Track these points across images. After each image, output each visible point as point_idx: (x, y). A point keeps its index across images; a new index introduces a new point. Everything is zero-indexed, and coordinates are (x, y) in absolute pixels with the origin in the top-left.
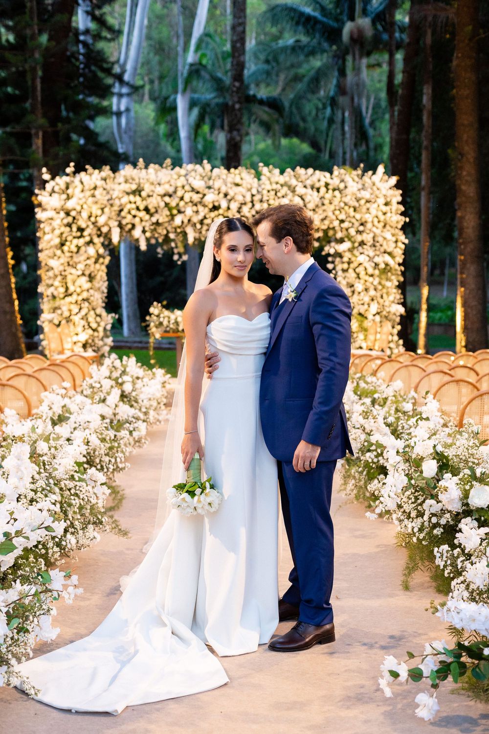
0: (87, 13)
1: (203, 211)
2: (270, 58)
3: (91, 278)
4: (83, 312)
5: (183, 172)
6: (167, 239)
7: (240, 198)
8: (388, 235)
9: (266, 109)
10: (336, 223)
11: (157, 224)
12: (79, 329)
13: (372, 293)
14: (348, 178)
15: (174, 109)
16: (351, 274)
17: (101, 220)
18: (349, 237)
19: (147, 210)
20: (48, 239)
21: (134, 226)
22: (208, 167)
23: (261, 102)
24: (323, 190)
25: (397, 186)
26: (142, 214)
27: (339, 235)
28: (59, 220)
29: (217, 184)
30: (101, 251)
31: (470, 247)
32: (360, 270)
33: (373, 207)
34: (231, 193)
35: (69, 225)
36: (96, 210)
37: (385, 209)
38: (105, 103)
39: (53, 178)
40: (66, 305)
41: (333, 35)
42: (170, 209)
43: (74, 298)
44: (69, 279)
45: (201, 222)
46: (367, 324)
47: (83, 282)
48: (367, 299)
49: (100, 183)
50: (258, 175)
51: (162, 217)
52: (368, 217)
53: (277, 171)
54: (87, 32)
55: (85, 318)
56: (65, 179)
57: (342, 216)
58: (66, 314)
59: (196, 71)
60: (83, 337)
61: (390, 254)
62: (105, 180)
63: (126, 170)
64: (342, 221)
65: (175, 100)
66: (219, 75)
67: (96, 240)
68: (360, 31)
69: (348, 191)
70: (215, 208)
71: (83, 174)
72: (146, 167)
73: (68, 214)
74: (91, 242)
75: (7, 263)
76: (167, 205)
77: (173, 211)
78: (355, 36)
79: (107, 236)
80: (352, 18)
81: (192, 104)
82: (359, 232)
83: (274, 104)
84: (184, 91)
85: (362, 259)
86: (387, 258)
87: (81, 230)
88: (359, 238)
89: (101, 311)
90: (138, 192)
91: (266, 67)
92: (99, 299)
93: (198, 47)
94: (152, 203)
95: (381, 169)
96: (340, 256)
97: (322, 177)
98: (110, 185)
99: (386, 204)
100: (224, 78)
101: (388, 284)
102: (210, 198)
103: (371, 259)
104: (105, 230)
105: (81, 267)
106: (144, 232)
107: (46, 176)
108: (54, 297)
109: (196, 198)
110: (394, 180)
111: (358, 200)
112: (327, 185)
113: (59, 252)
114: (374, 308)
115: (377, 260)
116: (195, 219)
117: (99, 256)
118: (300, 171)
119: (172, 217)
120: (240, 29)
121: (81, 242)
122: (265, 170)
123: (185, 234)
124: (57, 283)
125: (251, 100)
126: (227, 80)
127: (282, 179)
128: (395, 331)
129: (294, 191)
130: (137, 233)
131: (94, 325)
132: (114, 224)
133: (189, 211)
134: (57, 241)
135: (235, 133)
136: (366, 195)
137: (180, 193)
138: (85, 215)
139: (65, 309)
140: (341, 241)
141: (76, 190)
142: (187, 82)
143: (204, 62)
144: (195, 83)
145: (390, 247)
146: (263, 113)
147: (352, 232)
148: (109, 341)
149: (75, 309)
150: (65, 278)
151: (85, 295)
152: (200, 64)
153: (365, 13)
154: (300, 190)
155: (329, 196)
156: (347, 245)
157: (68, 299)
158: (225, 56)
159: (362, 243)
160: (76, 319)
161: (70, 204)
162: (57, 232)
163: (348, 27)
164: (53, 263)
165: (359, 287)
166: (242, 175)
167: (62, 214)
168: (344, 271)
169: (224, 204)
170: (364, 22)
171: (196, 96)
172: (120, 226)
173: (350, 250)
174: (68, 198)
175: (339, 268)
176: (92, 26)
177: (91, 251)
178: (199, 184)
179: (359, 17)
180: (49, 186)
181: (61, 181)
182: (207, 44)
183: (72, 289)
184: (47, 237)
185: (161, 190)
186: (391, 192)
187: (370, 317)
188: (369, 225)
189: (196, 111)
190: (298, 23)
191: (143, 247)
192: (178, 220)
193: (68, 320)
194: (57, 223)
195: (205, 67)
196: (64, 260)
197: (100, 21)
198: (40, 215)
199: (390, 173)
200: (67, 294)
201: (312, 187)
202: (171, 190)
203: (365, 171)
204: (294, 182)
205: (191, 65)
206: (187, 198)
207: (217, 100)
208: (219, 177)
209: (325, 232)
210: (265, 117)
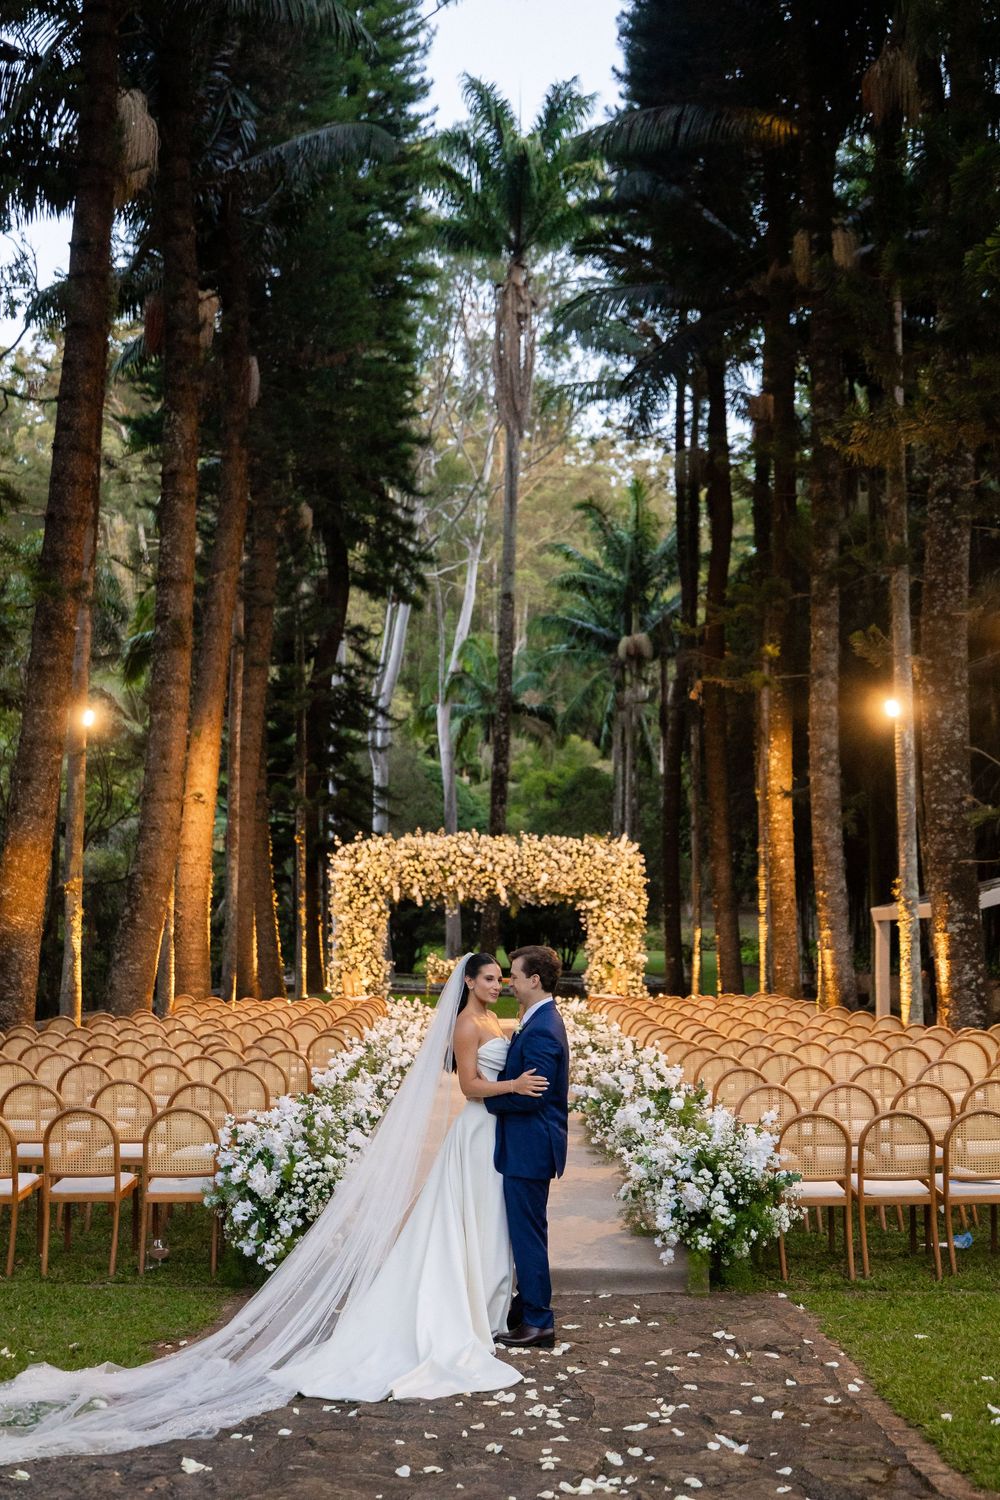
0: (352, 648)
1: (471, 873)
2: (541, 665)
3: (374, 930)
4: (367, 960)
5: (455, 839)
6: (440, 896)
7: (504, 862)
8: (632, 895)
9: (537, 720)
10: (587, 884)
11: (432, 883)
12: (363, 975)
13: (618, 944)
14: (596, 845)
15: (433, 720)
16: (600, 927)
17: (385, 881)
18: (598, 896)
19: (424, 872)
20: (338, 898)
21: (412, 885)
22: (476, 834)
23: (531, 712)
24: (575, 855)
25: (641, 851)
26: (420, 876)
27: (589, 894)
28: (349, 880)
29: (484, 850)
30: (384, 907)
31: (723, 897)
32: (608, 924)
33: (618, 871)
34: (496, 859)
35: (357, 885)
36: (380, 872)
37: (628, 871)
38: (369, 737)
39: (344, 844)
40: (353, 954)
41: (610, 645)
42: (443, 871)
43: (360, 947)
44: (356, 931)
45: (470, 883)
46: (613, 971)
47: (368, 934)
48: (614, 950)
49: (384, 849)
50: (519, 842)
51: (437, 878)
52: (614, 879)
53: (536, 837)
54: (350, 666)
55: (368, 965)
56: (355, 845)
57: (592, 878)
58: (353, 962)
59: (458, 679)
60: (366, 982)
61: (634, 910)
62: (387, 846)
63: (408, 838)
64: (592, 882)
65: (435, 710)
66: (484, 683)
67: (380, 898)
68: (637, 646)
69: (597, 856)
70: (482, 870)
71: (369, 841)
72: (424, 835)
73: (356, 875)
74: (375, 900)
75: (272, 905)
76: (441, 868)
77: (446, 873)
78: (632, 652)
79: (389, 895)
80: (628, 633)
81: (453, 715)
82: (606, 891)
83: (545, 715)
84: (446, 701)
85: (609, 914)
86: (632, 914)
87: (367, 889)
88: (607, 896)
89: (381, 959)
90: (416, 857)
91: (536, 675)
92: (380, 948)
93: (461, 654)
94: (429, 866)
95: (625, 837)
96: (591, 911)
97: (573, 843)
98: (392, 850)
99: (630, 867)
100: (490, 687)
101: (632, 936)
102: (478, 862)
103: (617, 914)
104: (387, 889)
105: (366, 921)
106: (421, 890)
107: (338, 843)
108: (341, 947)
109: (466, 862)
110: (636, 846)
111: (605, 864)
112: (578, 851)
113: (347, 908)
114: (621, 957)
115: (622, 915)
116: (465, 880)
117: (382, 911)
118: (557, 839)
119: (445, 878)
120: (507, 659)
121: (367, 899)
122: (525, 837)
123: (456, 893)
124: (345, 935)
125: (519, 709)
126: (493, 688)
127: (539, 846)
128: (640, 978)
129: (549, 856)
130: (415, 892)
131: (376, 972)
132: (395, 884)
133: (460, 873)
134: (347, 899)
135: (501, 764)
136: (612, 859)
137: (452, 858)
138: (371, 876)
139: (351, 957)
140: (591, 899)
141: (364, 857)
142: (448, 693)
143: (468, 670)
144: (456, 692)
145: (634, 904)
146: (533, 724)
147: (601, 891)
148: (388, 985)
149: (360, 957)
150: (351, 930)
151: (369, 945)
152: (464, 671)
153: (642, 625)
154: (555, 855)
155: (580, 860)
156: (595, 903)
157: (355, 949)
158: (491, 661)
159: (609, 901)
160: (361, 966)
161: (359, 867)
162: (347, 891)
163: (624, 641)
164: (343, 917)
165: (607, 939)
166: (506, 843)
167: (351, 876)
168: (595, 925)
169: (490, 867)
170: (641, 637)
171: (458, 705)
172: (401, 885)
173: (600, 907)
174: (357, 861)
175: (590, 921)
176: (358, 661)
177: (375, 907)
178: (468, 850)
179: (637, 632)
180: (340, 852)
181: (351, 847)
182: (471, 649)
183: (358, 940)
184: (338, 895)
185: (435, 855)
186: (633, 857)
187: (617, 965)
188: (615, 886)
189: (458, 722)
190: (570, 634)
191: (420, 903)
192: (450, 881)
193: (354, 967)
194: (346, 884)
195: (468, 675)
196: (352, 915)
197: (365, 656)
198: (333, 876)
199: (632, 839)
200: (354, 944)
201: (566, 852)
202: (444, 855)
203: (612, 837)
204: (550, 849)
205: (453, 674)
206: (458, 862)
207: (480, 711)
208: (486, 844)
209: (578, 891)
210: (536, 730)
